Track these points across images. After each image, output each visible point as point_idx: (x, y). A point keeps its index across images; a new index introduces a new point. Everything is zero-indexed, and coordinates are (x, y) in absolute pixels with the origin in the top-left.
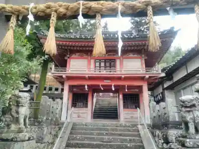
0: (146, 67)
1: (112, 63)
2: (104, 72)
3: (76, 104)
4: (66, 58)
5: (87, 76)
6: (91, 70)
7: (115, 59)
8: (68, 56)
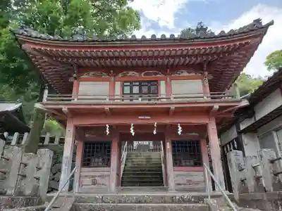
0: (211, 91)
1: (153, 88)
2: (139, 101)
3: (89, 160)
4: (71, 80)
5: (107, 108)
6: (116, 97)
7: (157, 81)
8: (75, 75)
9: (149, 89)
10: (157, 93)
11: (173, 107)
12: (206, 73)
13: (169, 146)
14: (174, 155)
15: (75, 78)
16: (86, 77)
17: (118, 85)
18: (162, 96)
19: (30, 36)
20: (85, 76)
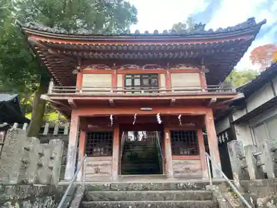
0: (208, 84)
1: (153, 81)
2: (143, 94)
3: (92, 150)
4: (75, 72)
5: (111, 99)
6: (118, 89)
7: (157, 74)
8: (78, 68)
9: (150, 82)
10: (157, 85)
11: (173, 99)
12: (203, 67)
13: (167, 136)
14: (172, 145)
15: (79, 71)
16: (90, 69)
17: (120, 77)
18: (162, 89)
19: (36, 29)
20: (88, 69)
